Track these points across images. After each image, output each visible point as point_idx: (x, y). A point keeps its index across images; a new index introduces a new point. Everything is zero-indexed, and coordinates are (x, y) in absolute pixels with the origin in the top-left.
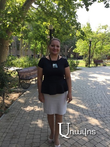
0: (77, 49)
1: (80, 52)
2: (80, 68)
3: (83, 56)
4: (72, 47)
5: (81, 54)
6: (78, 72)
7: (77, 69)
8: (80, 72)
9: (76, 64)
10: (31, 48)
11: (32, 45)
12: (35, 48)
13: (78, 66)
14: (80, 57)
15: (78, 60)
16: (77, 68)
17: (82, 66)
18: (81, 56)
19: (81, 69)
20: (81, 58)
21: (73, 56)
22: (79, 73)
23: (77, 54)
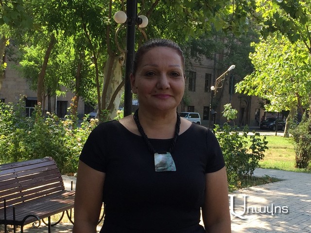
0: (256, 81)
1: (268, 96)
2: (272, 174)
3: (284, 114)
4: (232, 67)
5: (275, 105)
6: (258, 194)
7: (256, 179)
8: (270, 193)
9: (250, 152)
10: (24, 63)
11: (32, 51)
12: (45, 66)
13: (260, 162)
14: (271, 120)
15: (262, 134)
16: (257, 173)
17: (279, 164)
18: (273, 113)
19: (274, 180)
20: (274, 123)
21: (234, 111)
22: (263, 200)
23: (255, 105)
